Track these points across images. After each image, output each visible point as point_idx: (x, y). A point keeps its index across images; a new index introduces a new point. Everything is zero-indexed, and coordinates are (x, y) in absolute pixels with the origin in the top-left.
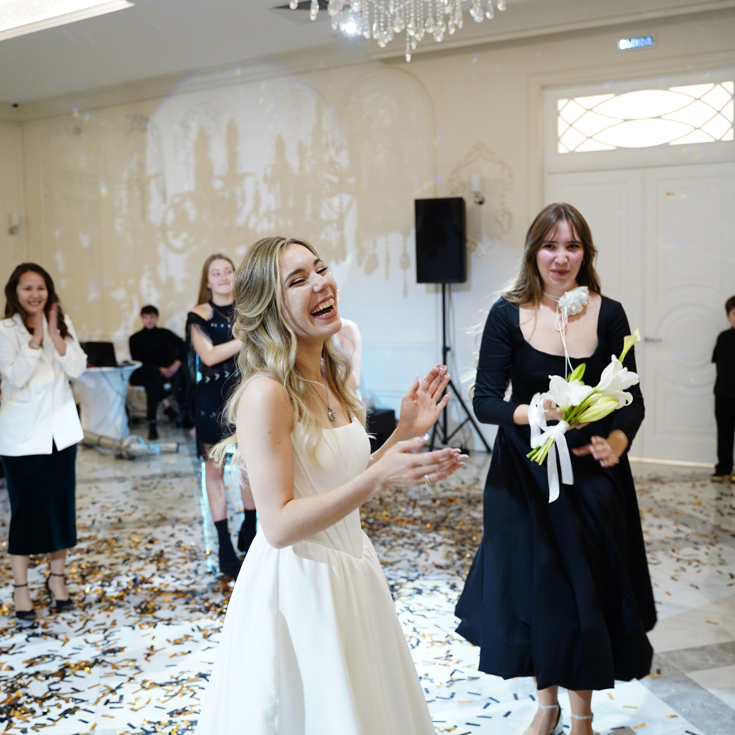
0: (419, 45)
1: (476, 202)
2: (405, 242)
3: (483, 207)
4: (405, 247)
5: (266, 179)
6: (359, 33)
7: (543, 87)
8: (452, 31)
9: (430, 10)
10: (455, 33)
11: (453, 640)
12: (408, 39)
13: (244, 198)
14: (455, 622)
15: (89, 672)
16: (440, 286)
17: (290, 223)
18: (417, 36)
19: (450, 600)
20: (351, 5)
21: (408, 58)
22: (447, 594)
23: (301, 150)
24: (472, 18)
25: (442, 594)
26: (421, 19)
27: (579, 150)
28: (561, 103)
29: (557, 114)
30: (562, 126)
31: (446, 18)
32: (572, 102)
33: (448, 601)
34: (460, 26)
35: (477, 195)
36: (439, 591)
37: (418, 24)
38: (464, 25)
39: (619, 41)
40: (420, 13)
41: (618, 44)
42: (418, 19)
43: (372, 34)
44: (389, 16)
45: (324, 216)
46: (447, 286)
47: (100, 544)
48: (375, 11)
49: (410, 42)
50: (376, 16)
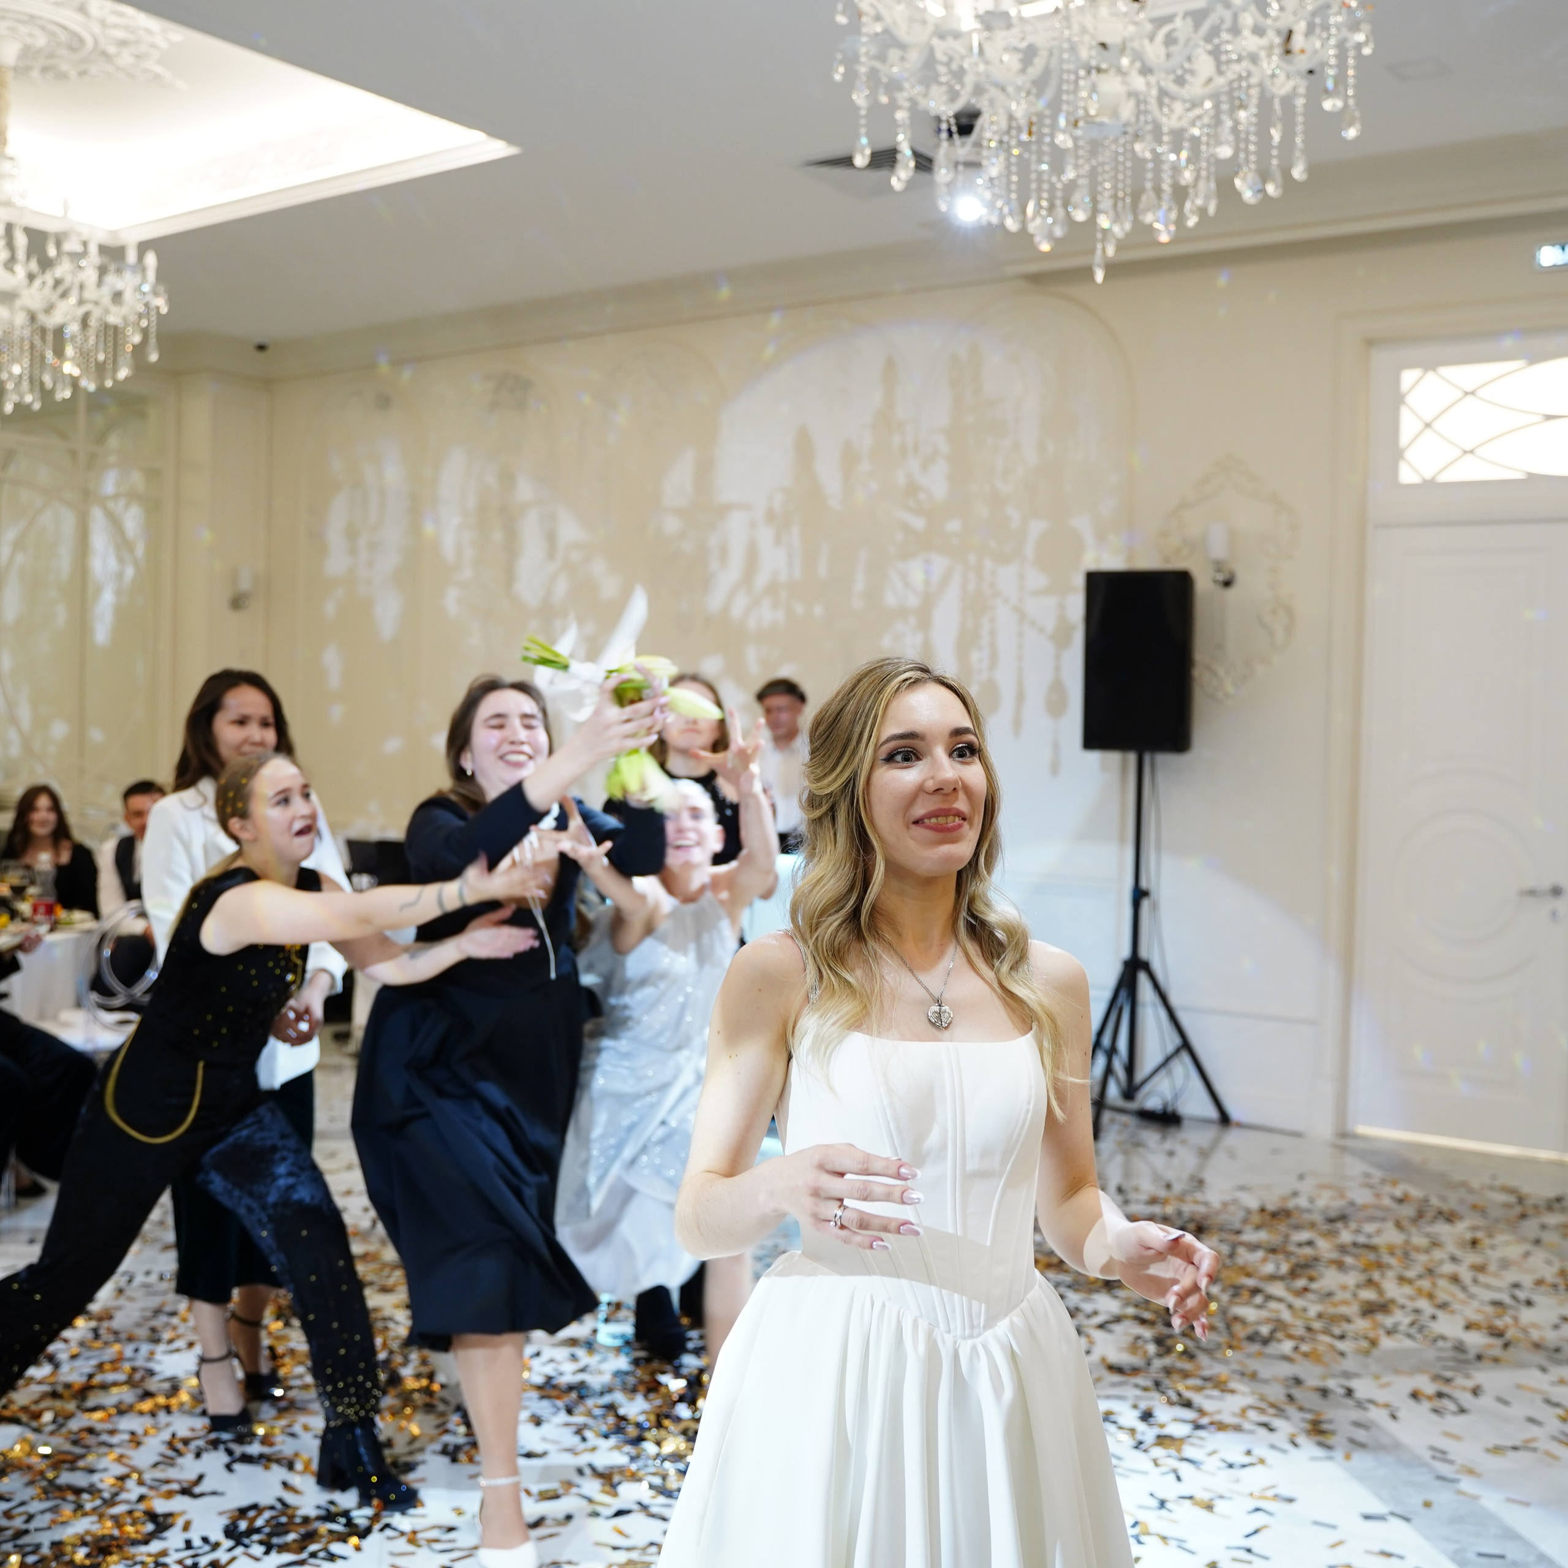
0: (1120, 246)
1: (1216, 582)
2: (1058, 657)
3: (1231, 593)
4: (1057, 669)
5: (771, 516)
6: (994, 220)
7: (1370, 343)
8: (1192, 221)
9: (1149, 175)
10: (1198, 225)
11: (1148, 1534)
12: (1099, 236)
13: (724, 554)
14: (1152, 1495)
15: (358, 1549)
16: (1132, 757)
17: (818, 610)
18: (1116, 229)
19: (1141, 1446)
20: (985, 162)
21: (1099, 276)
22: (1132, 1431)
23: (849, 458)
24: (1238, 195)
25: (1121, 1431)
26: (1126, 194)
27: (1444, 478)
28: (1408, 377)
29: (1399, 399)
30: (1408, 425)
31: (1180, 194)
32: (1431, 375)
33: (1135, 1445)
34: (1212, 209)
35: (1218, 566)
36: (1114, 1422)
37: (1120, 204)
38: (1219, 208)
39: (1540, 249)
40: (1124, 181)
41: (1537, 253)
42: (1121, 194)
43: (1024, 223)
44: (1059, 186)
45: (890, 599)
46: (1147, 758)
47: (386, 1272)
48: (1033, 176)
49: (1104, 240)
50: (1034, 186)
